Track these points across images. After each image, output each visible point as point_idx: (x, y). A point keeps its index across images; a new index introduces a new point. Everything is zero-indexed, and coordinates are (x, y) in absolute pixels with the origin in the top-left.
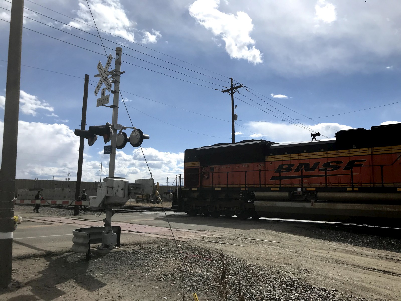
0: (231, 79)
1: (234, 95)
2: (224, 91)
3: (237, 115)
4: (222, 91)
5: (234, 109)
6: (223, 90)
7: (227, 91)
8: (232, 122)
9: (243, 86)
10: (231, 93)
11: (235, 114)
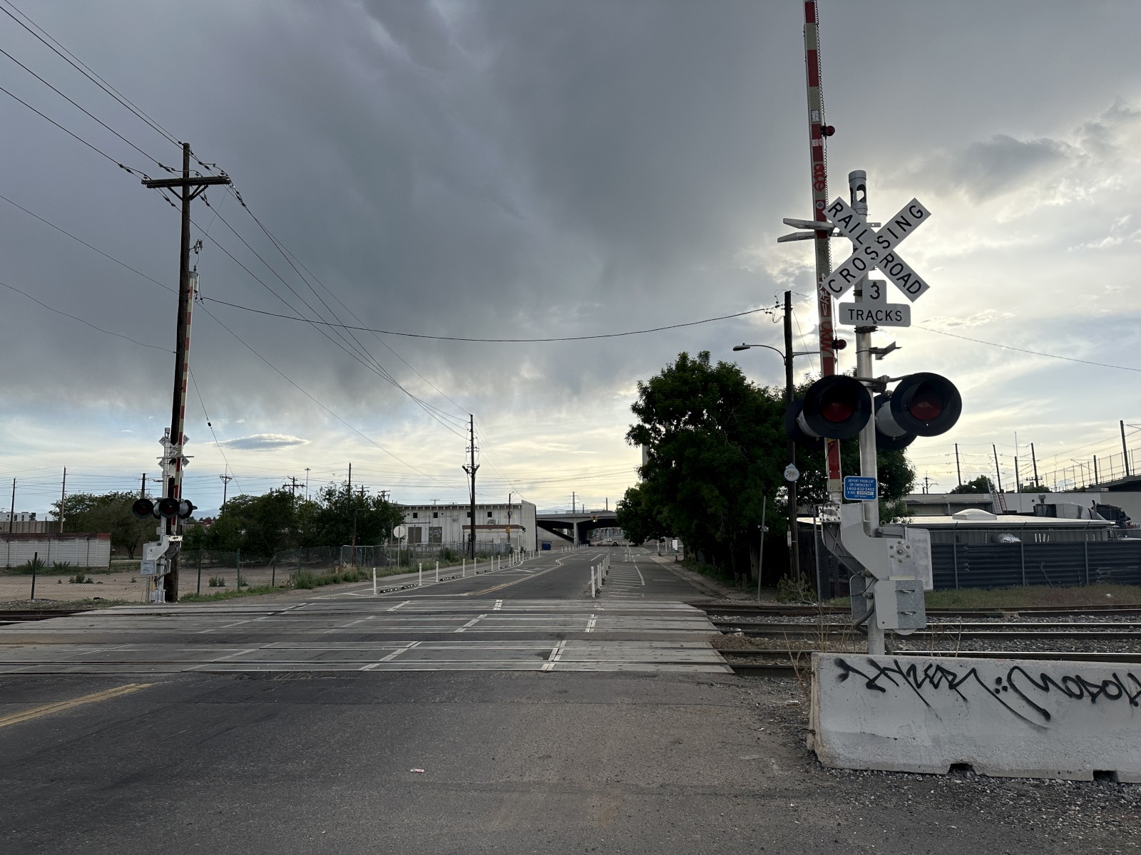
0: (186, 147)
1: (192, 205)
4: (145, 182)
7: (164, 184)
9: (227, 182)
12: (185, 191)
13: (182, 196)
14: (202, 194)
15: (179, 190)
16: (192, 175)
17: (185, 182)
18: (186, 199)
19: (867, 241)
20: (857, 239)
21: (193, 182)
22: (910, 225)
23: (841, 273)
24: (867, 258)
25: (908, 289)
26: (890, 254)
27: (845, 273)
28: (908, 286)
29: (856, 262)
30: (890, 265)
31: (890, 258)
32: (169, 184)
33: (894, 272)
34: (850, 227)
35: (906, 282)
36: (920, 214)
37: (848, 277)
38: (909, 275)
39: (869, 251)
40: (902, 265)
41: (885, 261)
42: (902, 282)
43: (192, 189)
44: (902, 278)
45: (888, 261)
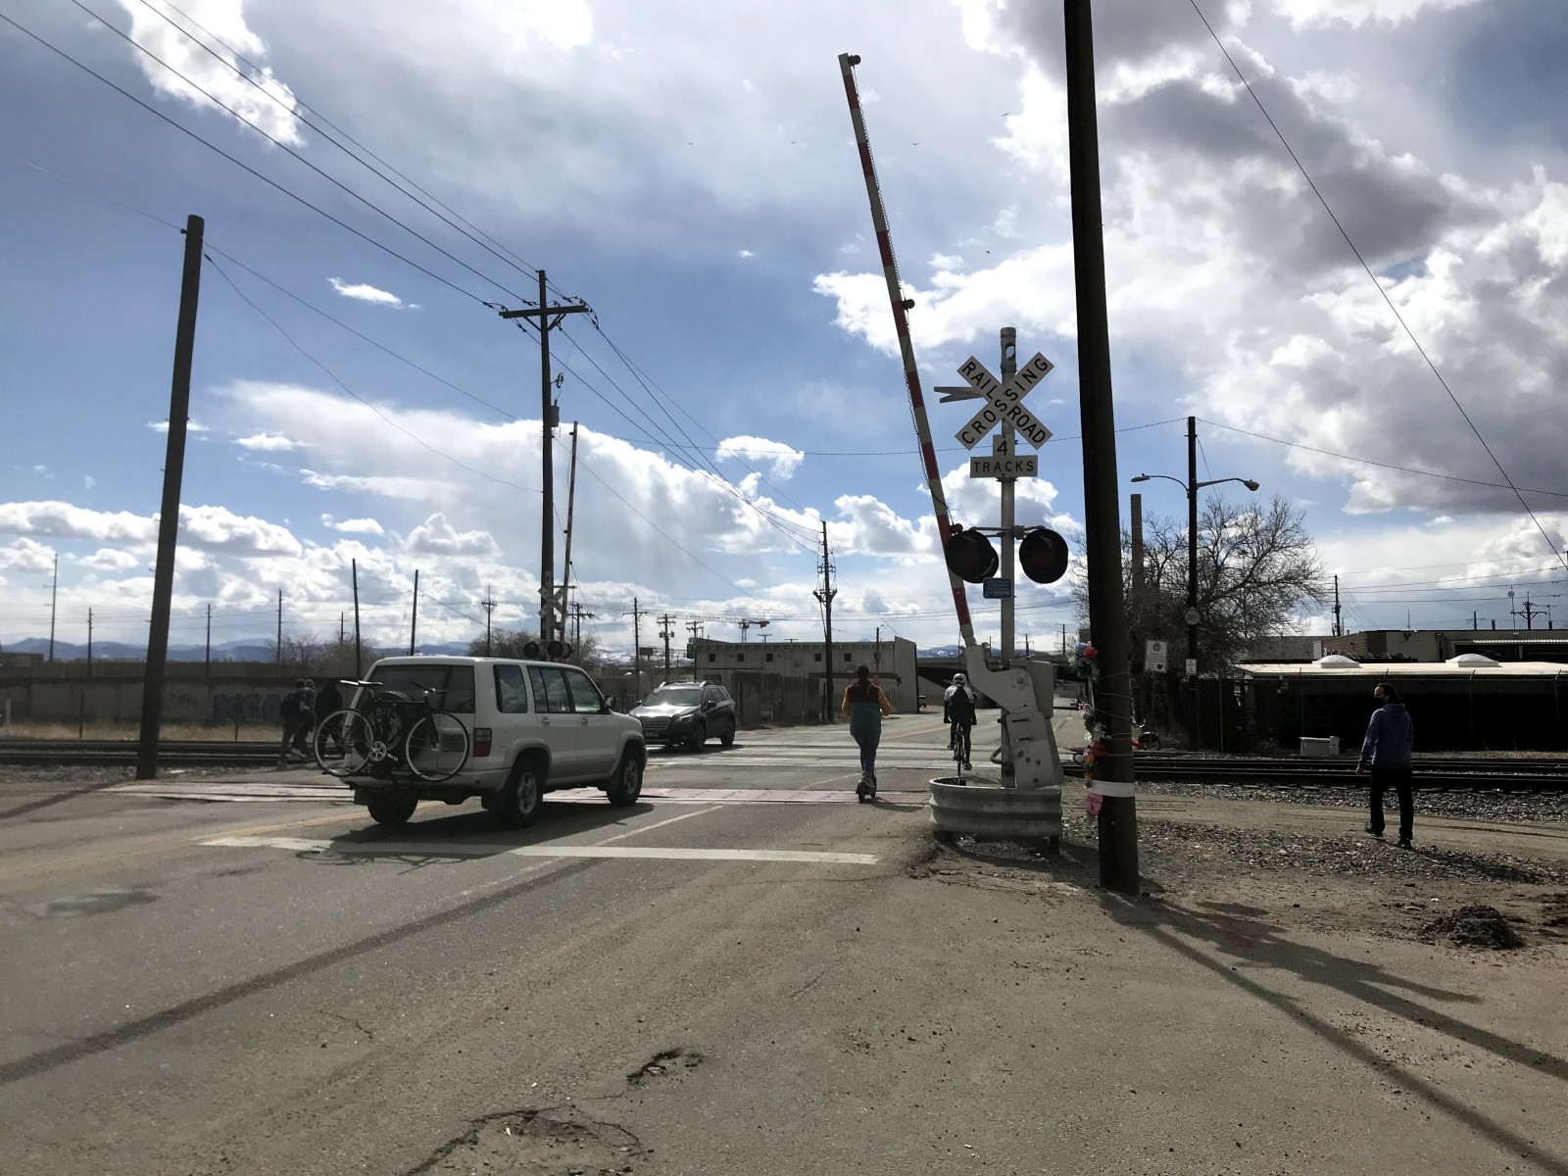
0: (542, 273)
2: (507, 314)
4: (501, 314)
6: (508, 310)
9: (586, 310)
11: (553, 404)
12: (544, 321)
13: (540, 327)
15: (537, 319)
16: (550, 305)
17: (543, 312)
18: (544, 330)
19: (997, 394)
20: (988, 394)
21: (552, 311)
22: (1035, 377)
23: (973, 425)
24: (996, 410)
25: (1033, 439)
26: (1016, 407)
27: (977, 425)
28: (1032, 436)
29: (988, 414)
30: (1018, 417)
31: (1017, 411)
32: (525, 314)
33: (1020, 423)
34: (982, 384)
35: (1031, 432)
36: (1044, 367)
37: (980, 429)
38: (1034, 426)
39: (998, 403)
40: (1028, 416)
41: (1013, 414)
42: (1028, 432)
43: (551, 318)
44: (1028, 428)
45: (1016, 414)
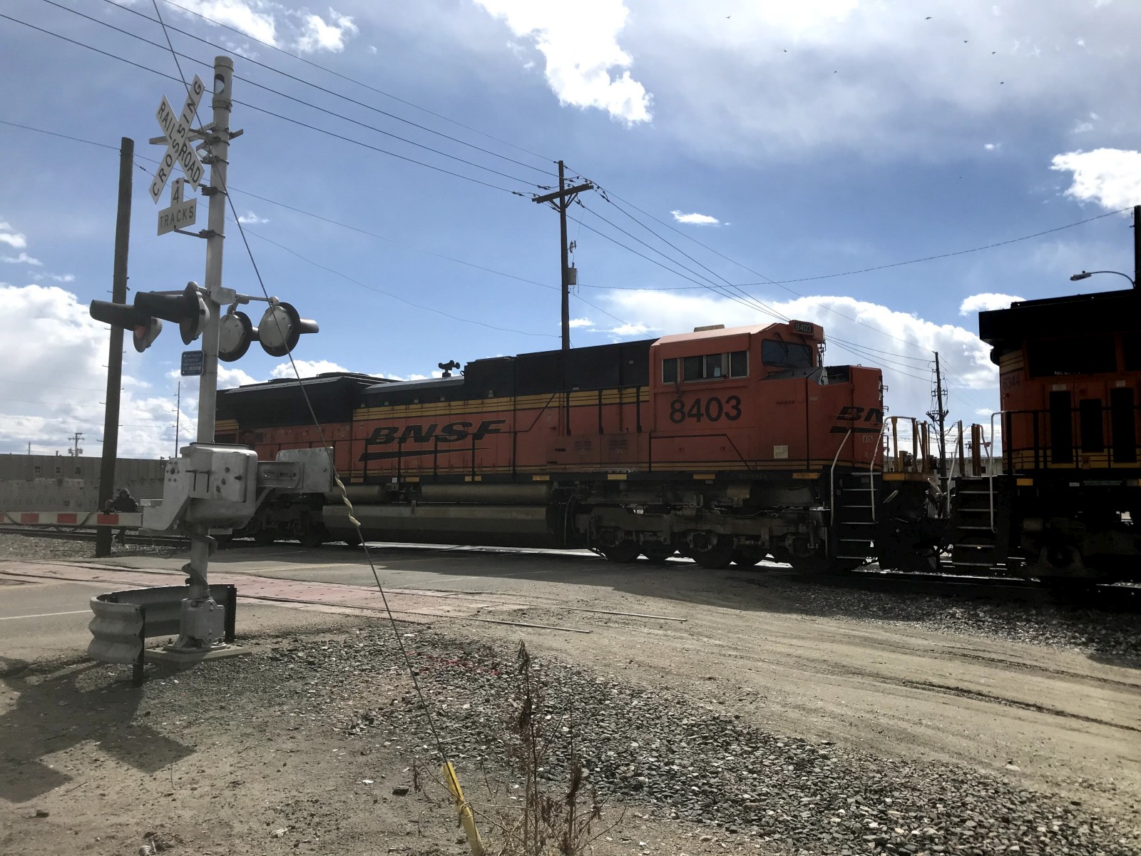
0: (561, 163)
1: (567, 210)
2: (540, 200)
3: (576, 269)
4: (533, 200)
5: (569, 251)
6: (537, 197)
7: (549, 198)
8: (561, 288)
9: (592, 187)
10: (559, 205)
11: (570, 266)
12: (562, 201)
14: (576, 199)
17: (561, 194)
18: (563, 208)
21: (568, 192)
43: (567, 198)
